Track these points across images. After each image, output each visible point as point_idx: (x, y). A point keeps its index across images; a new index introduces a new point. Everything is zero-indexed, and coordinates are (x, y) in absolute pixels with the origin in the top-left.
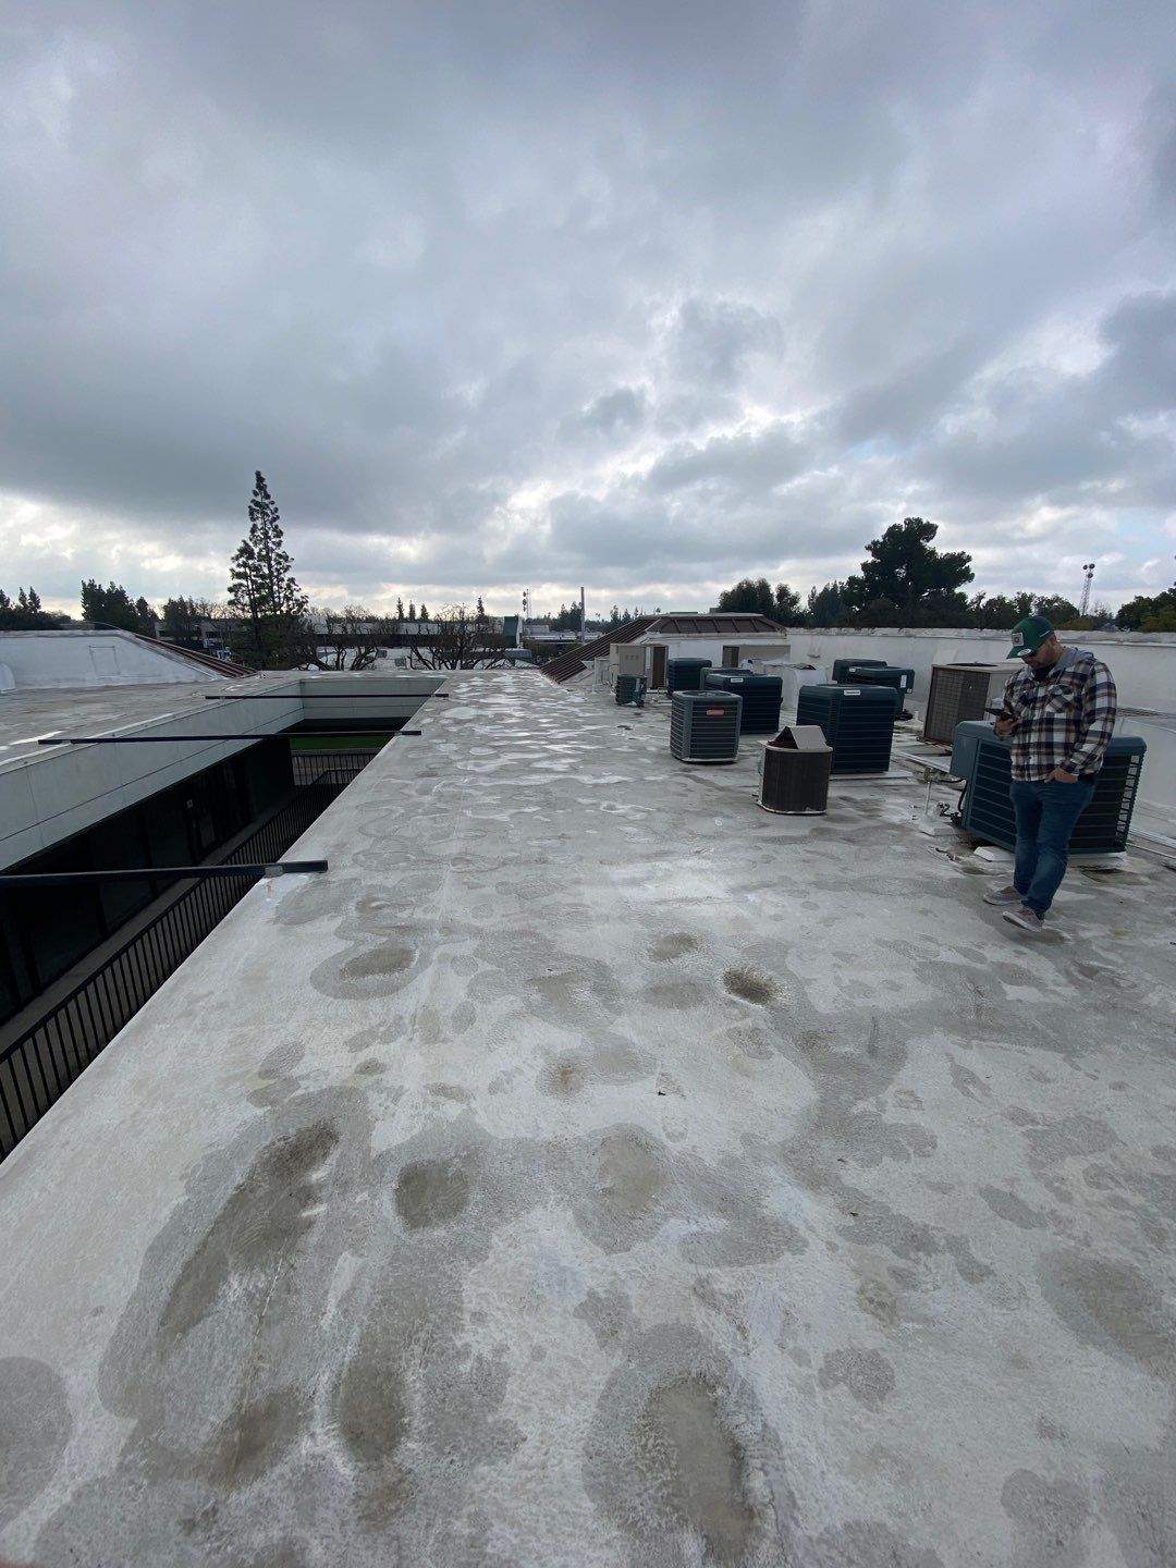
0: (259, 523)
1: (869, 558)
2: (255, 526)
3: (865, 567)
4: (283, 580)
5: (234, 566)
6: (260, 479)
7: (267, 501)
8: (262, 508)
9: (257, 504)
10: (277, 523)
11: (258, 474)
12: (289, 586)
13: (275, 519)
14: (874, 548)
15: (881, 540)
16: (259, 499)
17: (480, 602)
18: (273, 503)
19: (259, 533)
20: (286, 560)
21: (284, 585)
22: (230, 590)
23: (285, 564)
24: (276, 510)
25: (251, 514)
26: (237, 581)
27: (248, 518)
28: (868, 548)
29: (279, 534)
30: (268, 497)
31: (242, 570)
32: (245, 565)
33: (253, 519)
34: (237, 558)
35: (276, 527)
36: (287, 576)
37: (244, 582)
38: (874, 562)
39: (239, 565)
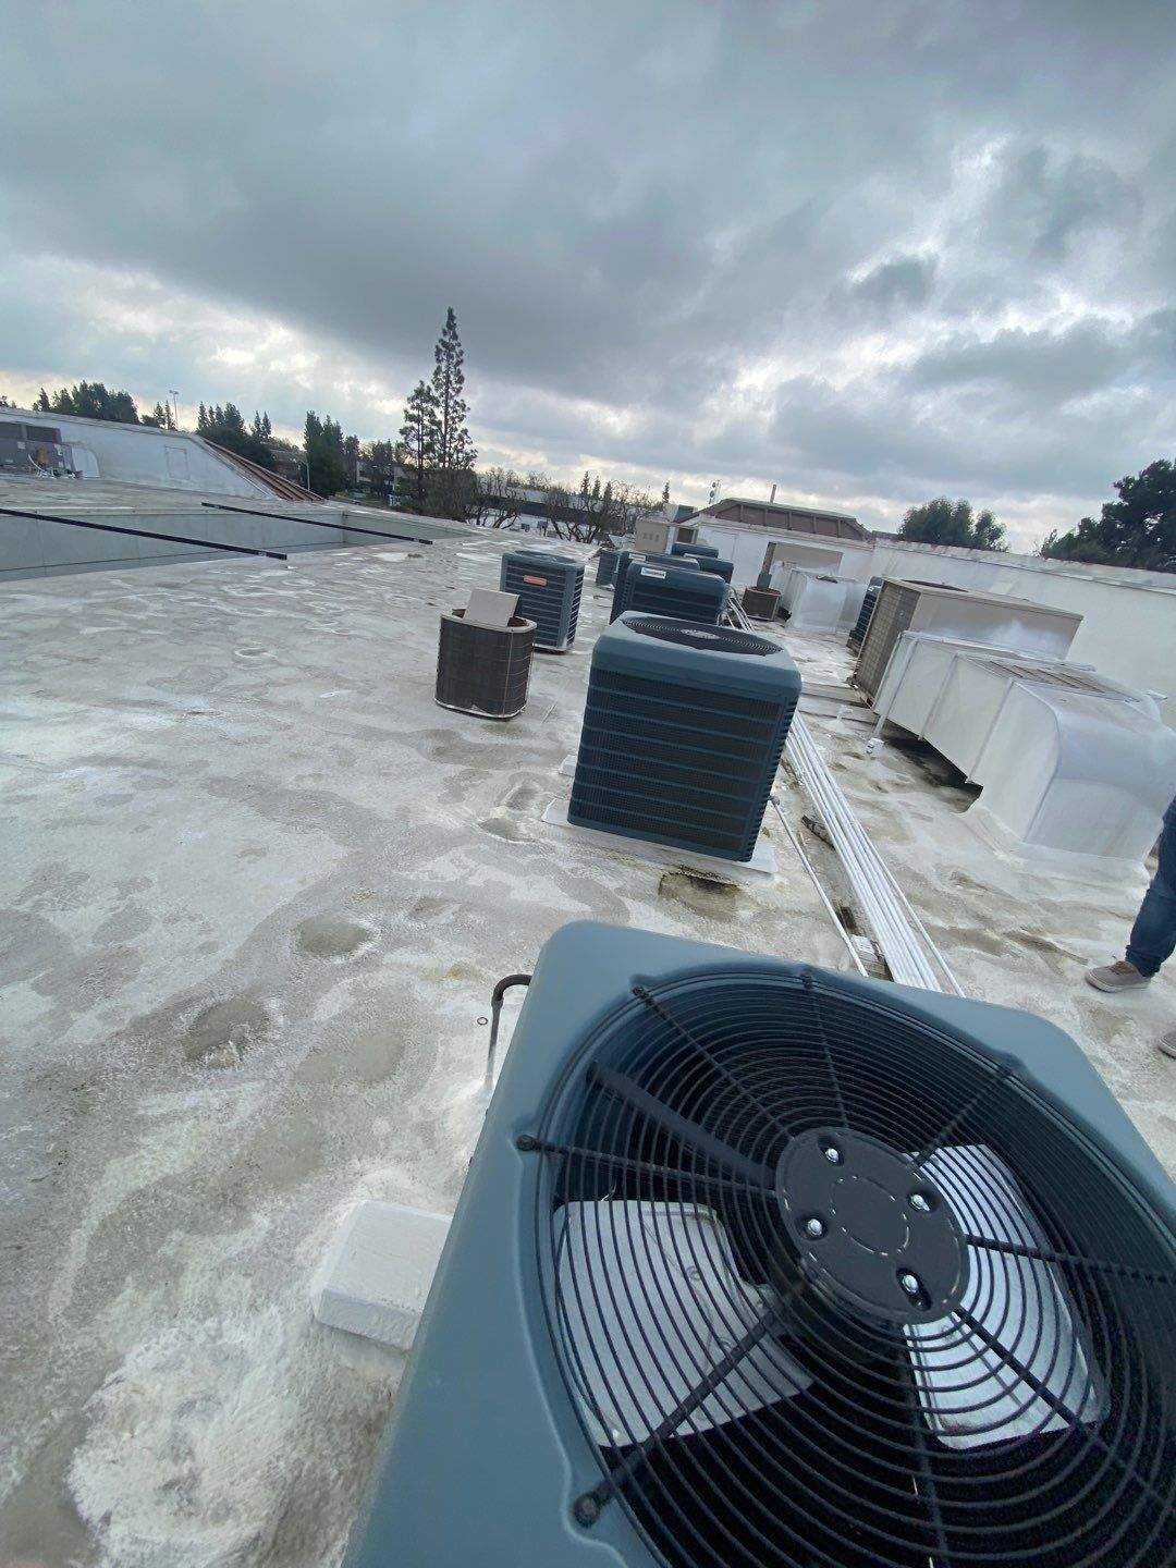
0: (443, 366)
1: (1116, 499)
2: (439, 368)
3: (1107, 509)
4: (456, 430)
5: (408, 407)
6: (451, 317)
7: (454, 343)
8: (448, 350)
9: (444, 344)
10: (460, 367)
11: (450, 311)
12: (461, 438)
13: (459, 363)
14: (1125, 488)
15: (1137, 478)
16: (446, 339)
17: (667, 488)
18: (459, 345)
19: (441, 376)
20: (463, 410)
21: (456, 435)
22: (402, 432)
23: (461, 413)
24: (462, 353)
25: (438, 352)
26: (409, 424)
27: (434, 358)
28: (1118, 485)
29: (461, 380)
30: (455, 337)
31: (415, 412)
32: (418, 407)
33: (438, 361)
34: (413, 399)
35: (459, 371)
36: (461, 426)
37: (415, 426)
38: (1120, 505)
39: (413, 407)
